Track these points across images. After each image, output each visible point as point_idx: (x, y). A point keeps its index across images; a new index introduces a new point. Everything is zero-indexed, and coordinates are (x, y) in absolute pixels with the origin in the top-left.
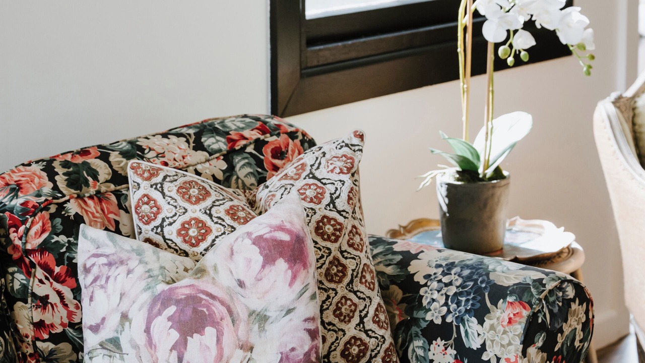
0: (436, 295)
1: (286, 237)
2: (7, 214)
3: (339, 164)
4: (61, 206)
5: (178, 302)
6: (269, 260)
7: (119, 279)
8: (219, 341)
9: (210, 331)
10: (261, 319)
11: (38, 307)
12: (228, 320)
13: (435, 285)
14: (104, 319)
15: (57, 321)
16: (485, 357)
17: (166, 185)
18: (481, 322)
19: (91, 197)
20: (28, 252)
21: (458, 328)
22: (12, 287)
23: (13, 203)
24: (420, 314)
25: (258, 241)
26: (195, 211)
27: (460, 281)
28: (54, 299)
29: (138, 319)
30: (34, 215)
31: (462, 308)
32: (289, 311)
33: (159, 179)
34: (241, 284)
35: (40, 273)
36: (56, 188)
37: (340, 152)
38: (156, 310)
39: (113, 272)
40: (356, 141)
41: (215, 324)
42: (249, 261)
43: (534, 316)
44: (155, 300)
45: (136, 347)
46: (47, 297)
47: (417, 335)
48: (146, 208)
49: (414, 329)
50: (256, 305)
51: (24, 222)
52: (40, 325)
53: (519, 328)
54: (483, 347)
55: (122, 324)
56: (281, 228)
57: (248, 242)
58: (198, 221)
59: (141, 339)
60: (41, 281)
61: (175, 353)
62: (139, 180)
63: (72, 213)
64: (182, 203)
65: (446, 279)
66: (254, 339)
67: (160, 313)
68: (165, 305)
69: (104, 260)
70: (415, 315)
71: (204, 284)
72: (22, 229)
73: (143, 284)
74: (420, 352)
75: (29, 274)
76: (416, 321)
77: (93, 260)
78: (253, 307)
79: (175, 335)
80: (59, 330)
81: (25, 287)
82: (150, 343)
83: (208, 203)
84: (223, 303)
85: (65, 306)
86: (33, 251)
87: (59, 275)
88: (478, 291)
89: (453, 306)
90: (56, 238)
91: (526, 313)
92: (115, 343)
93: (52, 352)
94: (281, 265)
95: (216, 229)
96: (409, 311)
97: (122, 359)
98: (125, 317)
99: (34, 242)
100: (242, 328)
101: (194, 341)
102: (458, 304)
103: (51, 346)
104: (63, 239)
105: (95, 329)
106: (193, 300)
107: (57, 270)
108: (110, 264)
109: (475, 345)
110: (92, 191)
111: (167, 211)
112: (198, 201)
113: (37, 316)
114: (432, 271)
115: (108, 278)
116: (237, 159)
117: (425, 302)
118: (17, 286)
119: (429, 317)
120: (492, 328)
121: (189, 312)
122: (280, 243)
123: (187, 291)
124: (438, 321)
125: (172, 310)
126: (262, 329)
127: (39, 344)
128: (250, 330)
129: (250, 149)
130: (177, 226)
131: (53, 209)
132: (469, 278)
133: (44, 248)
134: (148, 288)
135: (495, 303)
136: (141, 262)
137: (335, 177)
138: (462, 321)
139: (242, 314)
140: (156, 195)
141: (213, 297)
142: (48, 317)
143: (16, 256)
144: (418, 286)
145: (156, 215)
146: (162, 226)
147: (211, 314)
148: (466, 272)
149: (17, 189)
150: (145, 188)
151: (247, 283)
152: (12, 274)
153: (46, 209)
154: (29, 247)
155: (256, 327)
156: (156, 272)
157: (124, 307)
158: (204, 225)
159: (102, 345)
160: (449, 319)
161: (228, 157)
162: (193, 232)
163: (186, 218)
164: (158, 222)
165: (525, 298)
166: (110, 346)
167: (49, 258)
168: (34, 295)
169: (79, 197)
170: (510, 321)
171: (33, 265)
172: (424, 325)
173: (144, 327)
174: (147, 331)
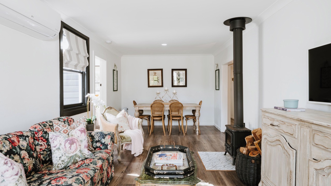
0: (97, 137)
1: (83, 130)
2: (34, 132)
3: (83, 121)
4: (44, 130)
5: (70, 140)
6: (81, 133)
7: (58, 139)
8: (76, 145)
9: (75, 144)
10: (81, 141)
11: (40, 146)
12: (77, 142)
13: (96, 135)
14: (56, 145)
15: (43, 148)
16: (105, 143)
17: (60, 125)
18: (104, 139)
19: (47, 128)
20: (39, 138)
21: (101, 140)
22: (35, 144)
23: (35, 130)
24: (95, 140)
25: (79, 130)
26: (65, 128)
27: (100, 134)
28: (43, 144)
29: (63, 144)
30: (40, 131)
31: (101, 138)
32: (85, 140)
33: (59, 124)
34: (78, 137)
35: (40, 141)
36: (42, 127)
37: (83, 119)
38: (66, 142)
39: (57, 138)
40: (85, 117)
41: (75, 143)
42: (79, 133)
43: (111, 137)
44: (66, 141)
45: (63, 148)
46: (42, 144)
47: (94, 143)
48: (57, 129)
49: (94, 142)
50: (81, 139)
51: (38, 133)
52: (41, 149)
53: (110, 139)
54: (105, 142)
55: (60, 145)
56: (82, 128)
57: (78, 131)
58: (66, 130)
59: (64, 147)
60: (41, 142)
61: (69, 148)
62: (55, 125)
63: (45, 131)
64: (63, 127)
65: (97, 135)
66: (81, 144)
67: (67, 142)
68: (67, 141)
69: (55, 136)
70: (94, 140)
71: (73, 137)
72: (38, 134)
73: (63, 139)
74: (95, 145)
75: (39, 141)
76: (94, 141)
77: (52, 137)
78: (80, 140)
79: (69, 145)
80: (44, 149)
81: (38, 144)
82: (65, 147)
83: (67, 127)
84: (76, 139)
85: (45, 145)
86: (40, 137)
87: (44, 141)
88: (103, 135)
89: (100, 138)
90: (43, 135)
91: (110, 137)
92: (59, 148)
93: (43, 153)
94: (83, 133)
95: (69, 131)
96: (93, 140)
97: (60, 151)
98: (60, 144)
99: (40, 136)
100: (79, 143)
101: (72, 146)
102: (100, 137)
103: (43, 152)
104: (44, 135)
105: (55, 147)
106: (72, 140)
107: (44, 140)
108: (56, 137)
109: (104, 142)
110: (47, 127)
111: (61, 129)
112: (65, 127)
113: (40, 148)
114: (95, 134)
115: (56, 139)
116: (65, 122)
117: (95, 138)
118: (36, 143)
119: (96, 140)
120: (106, 139)
121: (71, 142)
122: (82, 130)
123: (71, 139)
124: (98, 140)
125: (69, 142)
126: (82, 143)
127: (41, 152)
128: (80, 143)
129: (67, 121)
130: (63, 131)
131: (43, 130)
132: (101, 134)
133: (41, 137)
134: (64, 139)
135: (106, 136)
136: (62, 136)
137: (83, 122)
138: (101, 139)
139: (79, 141)
140: (59, 127)
141: (75, 139)
142: (42, 148)
143: (36, 138)
144: (93, 136)
145: (59, 130)
146: (60, 131)
147: (75, 141)
148: (100, 133)
149: (35, 128)
150: (57, 126)
151: (79, 136)
152: (35, 142)
153: (42, 130)
154: (39, 137)
155: (81, 143)
156: (65, 137)
157: (60, 143)
158: (67, 130)
159: (56, 149)
160: (99, 140)
161: (64, 122)
162: (65, 131)
163: (64, 129)
164: (59, 131)
165: (110, 135)
166: (58, 149)
167: (42, 138)
168: (40, 144)
169: (46, 128)
170: (108, 138)
171: (39, 139)
172: (95, 141)
173: (64, 145)
174: (65, 145)
